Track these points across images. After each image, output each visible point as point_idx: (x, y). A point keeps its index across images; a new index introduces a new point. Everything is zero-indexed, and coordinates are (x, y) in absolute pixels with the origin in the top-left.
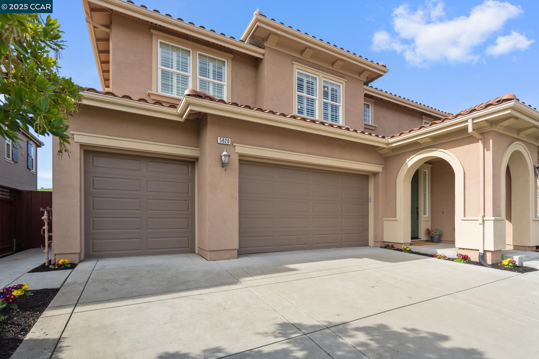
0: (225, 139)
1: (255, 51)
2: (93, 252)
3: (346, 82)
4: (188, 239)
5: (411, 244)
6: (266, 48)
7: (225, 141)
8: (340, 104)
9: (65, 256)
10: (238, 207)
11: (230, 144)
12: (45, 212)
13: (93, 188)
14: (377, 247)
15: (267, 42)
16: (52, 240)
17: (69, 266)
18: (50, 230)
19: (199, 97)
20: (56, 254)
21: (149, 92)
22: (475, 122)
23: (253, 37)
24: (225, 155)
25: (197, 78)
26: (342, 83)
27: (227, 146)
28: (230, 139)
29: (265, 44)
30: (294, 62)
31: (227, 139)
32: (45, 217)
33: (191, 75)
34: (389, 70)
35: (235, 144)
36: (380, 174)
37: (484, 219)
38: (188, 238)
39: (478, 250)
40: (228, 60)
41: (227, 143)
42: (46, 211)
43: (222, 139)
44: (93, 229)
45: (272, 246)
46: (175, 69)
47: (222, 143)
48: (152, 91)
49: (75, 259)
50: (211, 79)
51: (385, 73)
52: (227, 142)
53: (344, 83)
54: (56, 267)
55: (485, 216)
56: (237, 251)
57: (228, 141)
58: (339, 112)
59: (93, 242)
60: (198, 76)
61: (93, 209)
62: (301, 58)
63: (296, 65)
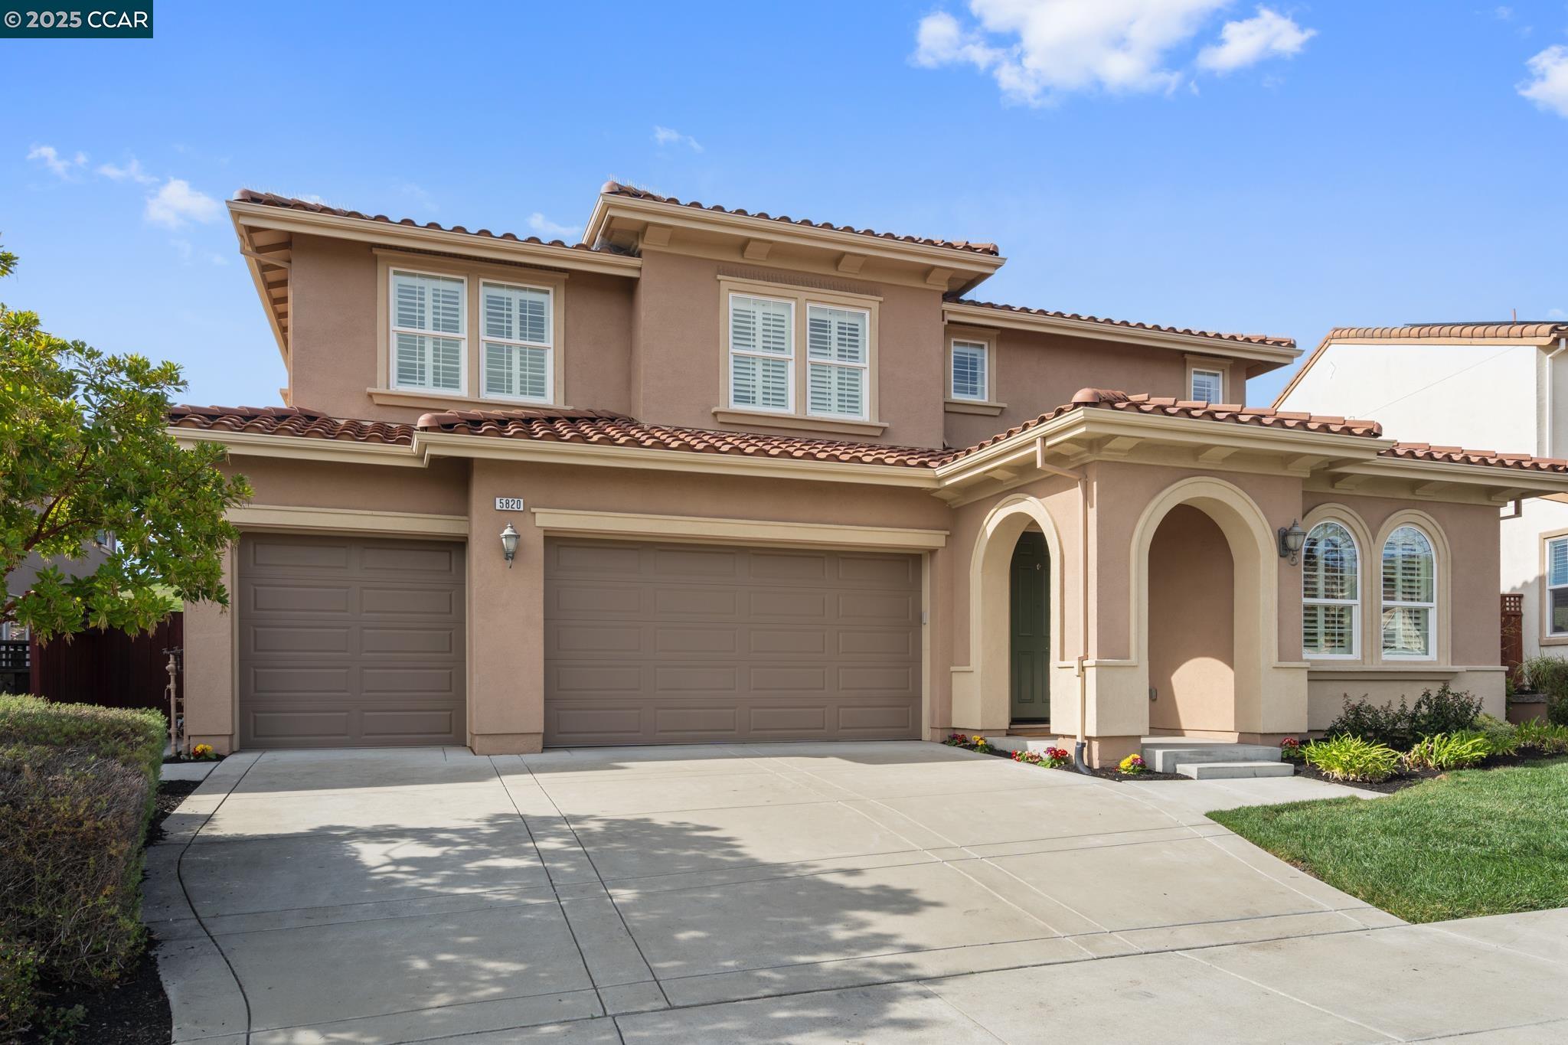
0: (510, 500)
1: (618, 265)
2: (256, 735)
3: (880, 302)
4: (451, 715)
5: (1009, 733)
6: (643, 254)
7: (511, 504)
8: (865, 362)
9: (205, 739)
10: (542, 641)
11: (522, 509)
12: (171, 656)
13: (256, 608)
14: (936, 742)
15: (645, 241)
16: (183, 712)
17: (214, 757)
18: (180, 692)
19: (444, 430)
20: (189, 737)
21: (370, 390)
22: (1049, 443)
23: (608, 232)
24: (506, 537)
25: (480, 341)
26: (870, 308)
27: (516, 514)
28: (522, 500)
29: (641, 246)
30: (719, 277)
31: (516, 500)
32: (171, 666)
33: (466, 337)
34: (1006, 259)
35: (533, 510)
36: (939, 554)
37: (1084, 665)
38: (449, 713)
39: (1074, 737)
40: (555, 286)
41: (516, 509)
42: (173, 654)
43: (504, 501)
44: (256, 691)
45: (638, 732)
46: (429, 329)
47: (505, 508)
48: (376, 387)
49: (222, 744)
50: (516, 340)
51: (996, 269)
52: (515, 506)
53: (875, 306)
54: (192, 758)
55: (1089, 657)
56: (540, 738)
57: (518, 504)
58: (862, 383)
59: (255, 717)
60: (484, 337)
61: (256, 650)
62: (739, 264)
63: (726, 282)
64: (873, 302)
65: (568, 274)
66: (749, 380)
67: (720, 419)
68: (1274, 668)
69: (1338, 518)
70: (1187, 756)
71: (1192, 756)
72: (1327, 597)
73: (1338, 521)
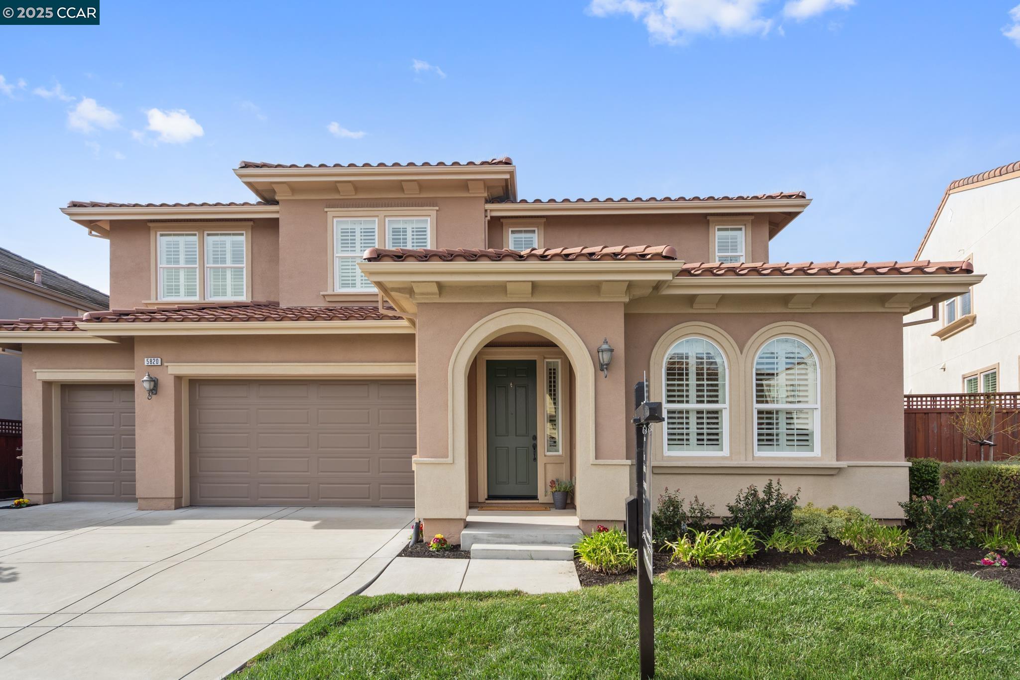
0: (152, 359)
1: (268, 212)
3: (437, 211)
15: (278, 194)
27: (154, 368)
29: (277, 198)
30: (326, 210)
31: (156, 359)
43: (149, 360)
47: (149, 364)
52: (155, 363)
53: (433, 214)
62: (340, 199)
63: (331, 212)
64: (432, 211)
65: (252, 222)
66: (349, 273)
67: (328, 299)
68: (592, 464)
69: (703, 335)
70: (485, 537)
71: (490, 538)
72: (698, 402)
73: (704, 336)
